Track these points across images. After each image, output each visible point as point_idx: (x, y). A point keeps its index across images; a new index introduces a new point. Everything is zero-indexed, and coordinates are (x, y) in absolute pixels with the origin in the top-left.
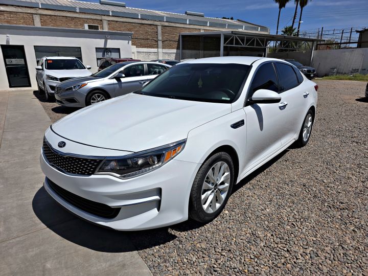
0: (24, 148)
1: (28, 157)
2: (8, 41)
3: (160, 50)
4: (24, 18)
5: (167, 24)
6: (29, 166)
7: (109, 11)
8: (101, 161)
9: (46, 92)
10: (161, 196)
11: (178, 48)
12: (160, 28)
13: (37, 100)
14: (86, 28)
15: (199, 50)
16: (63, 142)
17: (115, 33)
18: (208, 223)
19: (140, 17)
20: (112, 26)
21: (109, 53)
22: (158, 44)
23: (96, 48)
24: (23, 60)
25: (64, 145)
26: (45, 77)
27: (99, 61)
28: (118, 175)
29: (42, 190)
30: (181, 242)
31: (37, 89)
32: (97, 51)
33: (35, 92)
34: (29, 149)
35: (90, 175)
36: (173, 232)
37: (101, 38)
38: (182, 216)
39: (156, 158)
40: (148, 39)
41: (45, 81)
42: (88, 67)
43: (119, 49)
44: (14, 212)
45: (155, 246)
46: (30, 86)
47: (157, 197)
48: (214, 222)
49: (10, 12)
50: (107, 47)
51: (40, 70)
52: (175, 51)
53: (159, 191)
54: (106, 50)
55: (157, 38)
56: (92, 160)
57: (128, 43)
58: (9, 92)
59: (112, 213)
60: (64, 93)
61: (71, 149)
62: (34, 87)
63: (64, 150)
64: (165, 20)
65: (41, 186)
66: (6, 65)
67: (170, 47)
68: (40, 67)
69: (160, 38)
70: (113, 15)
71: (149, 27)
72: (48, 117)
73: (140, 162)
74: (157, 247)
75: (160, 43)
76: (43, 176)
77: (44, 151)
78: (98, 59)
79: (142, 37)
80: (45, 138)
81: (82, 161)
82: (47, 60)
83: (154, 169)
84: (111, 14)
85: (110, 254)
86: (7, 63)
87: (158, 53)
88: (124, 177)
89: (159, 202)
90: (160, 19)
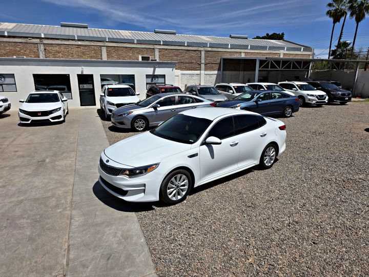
1: (92, 163)
2: (82, 72)
3: (203, 72)
4: (94, 50)
5: (210, 49)
6: (92, 169)
7: (160, 41)
8: (122, 170)
9: (106, 113)
11: (219, 70)
12: (203, 53)
13: (99, 118)
14: (140, 59)
15: (239, 71)
16: (108, 160)
19: (186, 45)
20: (162, 53)
21: (157, 79)
22: (200, 67)
23: (147, 75)
24: (92, 85)
25: (108, 162)
26: (106, 102)
27: (148, 85)
28: (128, 177)
29: (98, 183)
30: (155, 211)
31: (100, 108)
32: (147, 78)
33: (98, 110)
35: (117, 175)
36: (154, 207)
37: (151, 67)
38: (156, 198)
39: (144, 170)
40: (192, 63)
41: (106, 105)
42: (137, 93)
43: (164, 75)
44: (84, 191)
46: (95, 105)
47: (144, 188)
48: (177, 205)
49: (85, 46)
50: (155, 74)
51: (103, 96)
52: (216, 72)
53: (145, 185)
54: (154, 76)
55: (201, 61)
56: (118, 169)
58: (80, 110)
59: (125, 193)
60: (117, 118)
61: (111, 164)
62: (98, 106)
63: (108, 164)
64: (208, 46)
65: (97, 180)
66: (80, 89)
67: (212, 69)
68: (103, 94)
69: (203, 61)
70: (164, 44)
71: (194, 52)
72: (105, 135)
73: (138, 172)
75: (203, 66)
76: (99, 175)
77: (100, 163)
78: (147, 84)
79: (187, 61)
81: (114, 170)
82: (108, 89)
83: (143, 175)
84: (162, 44)
86: (81, 88)
87: (200, 74)
88: (130, 177)
89: (144, 190)
90: (204, 45)
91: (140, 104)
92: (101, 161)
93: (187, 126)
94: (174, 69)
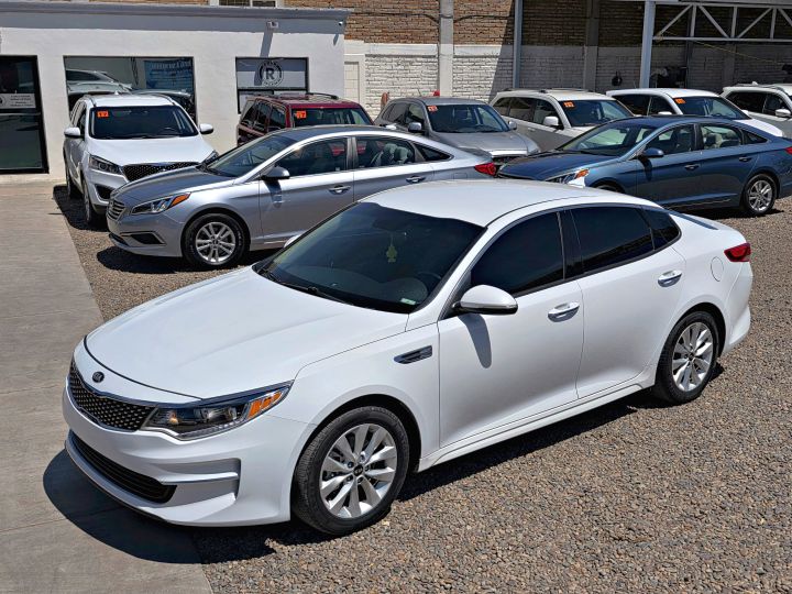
0: (29, 365)
1: (38, 387)
3: (447, 48)
6: (39, 407)
8: (152, 409)
9: (87, 200)
10: (239, 472)
11: (507, 40)
13: (62, 220)
14: (215, 1)
15: (581, 43)
16: (101, 374)
17: (296, 12)
18: (340, 537)
21: (276, 74)
22: (439, 30)
23: (238, 59)
24: (32, 96)
25: (102, 379)
26: (86, 159)
27: (243, 97)
28: (176, 434)
29: (63, 456)
30: (277, 559)
31: (63, 181)
32: (238, 69)
33: (57, 189)
34: (39, 367)
35: (135, 429)
36: (271, 544)
37: (253, 30)
38: (277, 510)
39: (234, 410)
40: (406, 15)
41: (86, 169)
42: (204, 126)
43: (305, 60)
44: (11, 490)
45: (232, 560)
46: (45, 170)
47: (235, 474)
48: (354, 536)
50: (272, 54)
51: (76, 137)
52: (496, 49)
53: (236, 465)
54: (265, 64)
55: (439, 9)
56: (139, 407)
57: (335, 41)
59: (163, 494)
60: (128, 219)
61: (111, 386)
62: (57, 174)
63: (100, 387)
65: (59, 448)
67: (482, 37)
68: (77, 131)
69: (447, 9)
72: (85, 280)
73: (211, 415)
74: (235, 563)
75: (447, 26)
76: (66, 428)
77: (70, 384)
78: (240, 91)
79: (388, 8)
80: (73, 362)
81: (136, 410)
82: (95, 109)
83: (230, 428)
85: (157, 564)
87: (438, 56)
88: (184, 436)
89: (237, 482)
91: (214, 166)
92: (75, 377)
93: (391, 247)
94: (341, 36)
